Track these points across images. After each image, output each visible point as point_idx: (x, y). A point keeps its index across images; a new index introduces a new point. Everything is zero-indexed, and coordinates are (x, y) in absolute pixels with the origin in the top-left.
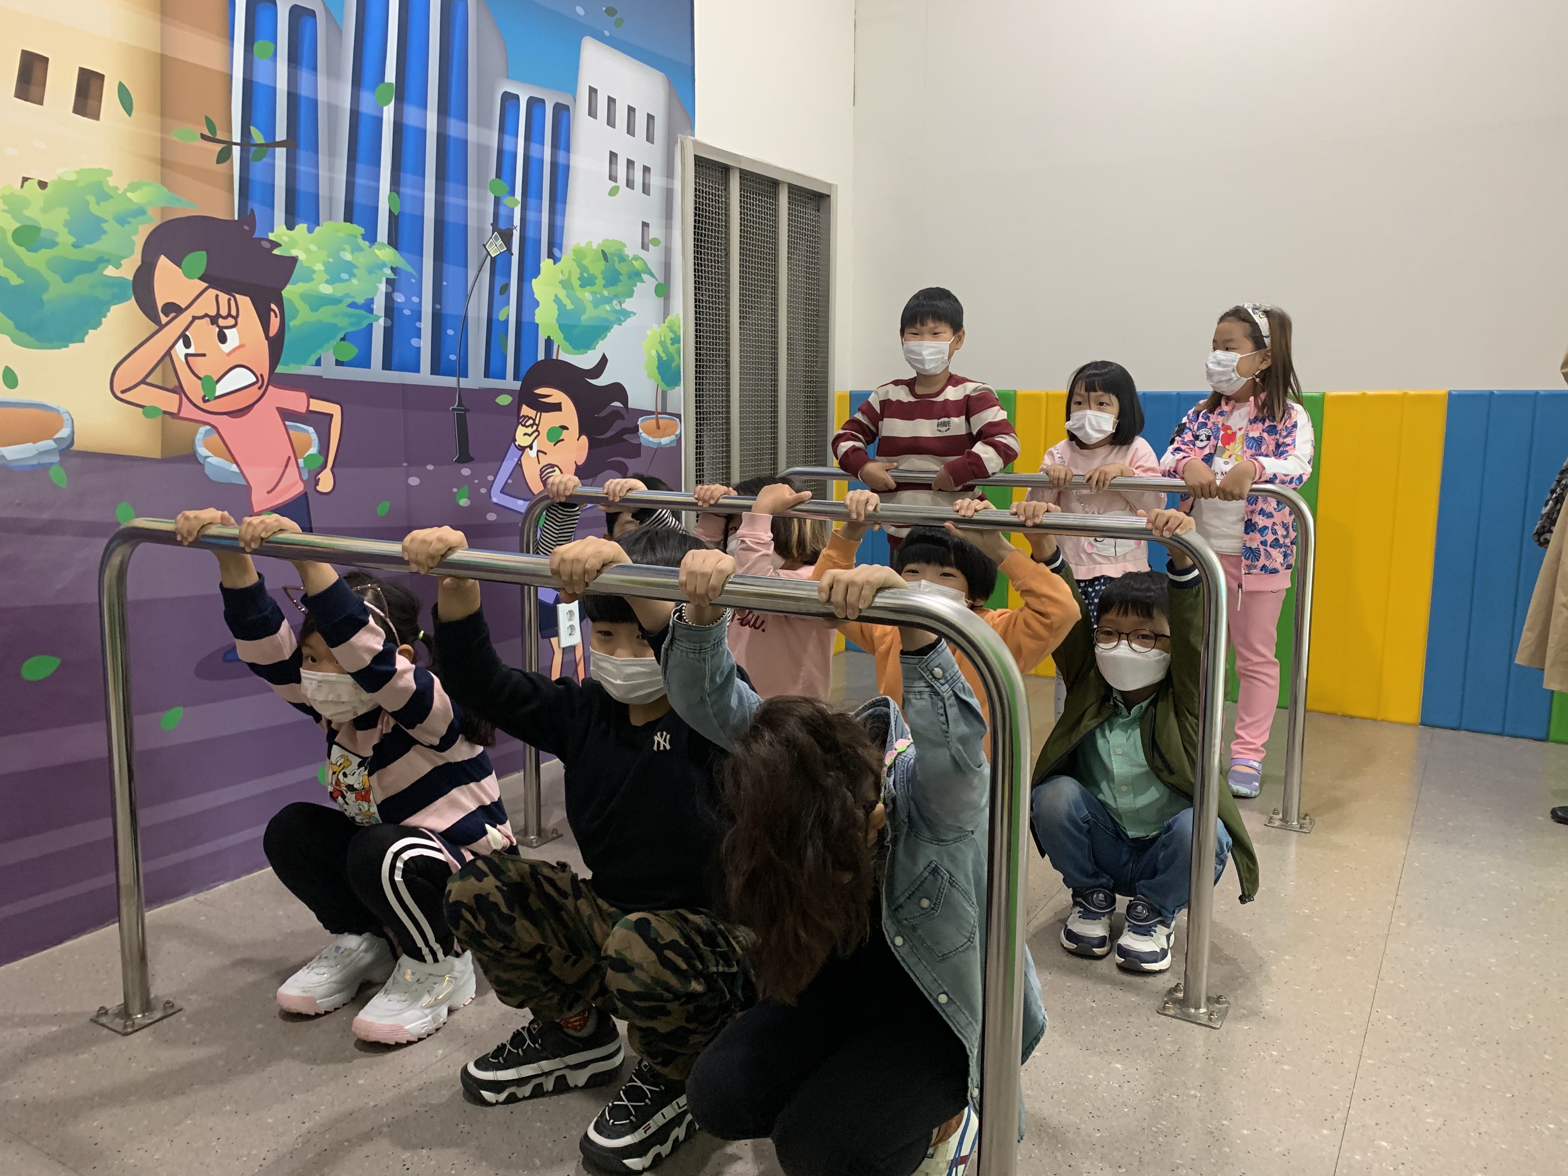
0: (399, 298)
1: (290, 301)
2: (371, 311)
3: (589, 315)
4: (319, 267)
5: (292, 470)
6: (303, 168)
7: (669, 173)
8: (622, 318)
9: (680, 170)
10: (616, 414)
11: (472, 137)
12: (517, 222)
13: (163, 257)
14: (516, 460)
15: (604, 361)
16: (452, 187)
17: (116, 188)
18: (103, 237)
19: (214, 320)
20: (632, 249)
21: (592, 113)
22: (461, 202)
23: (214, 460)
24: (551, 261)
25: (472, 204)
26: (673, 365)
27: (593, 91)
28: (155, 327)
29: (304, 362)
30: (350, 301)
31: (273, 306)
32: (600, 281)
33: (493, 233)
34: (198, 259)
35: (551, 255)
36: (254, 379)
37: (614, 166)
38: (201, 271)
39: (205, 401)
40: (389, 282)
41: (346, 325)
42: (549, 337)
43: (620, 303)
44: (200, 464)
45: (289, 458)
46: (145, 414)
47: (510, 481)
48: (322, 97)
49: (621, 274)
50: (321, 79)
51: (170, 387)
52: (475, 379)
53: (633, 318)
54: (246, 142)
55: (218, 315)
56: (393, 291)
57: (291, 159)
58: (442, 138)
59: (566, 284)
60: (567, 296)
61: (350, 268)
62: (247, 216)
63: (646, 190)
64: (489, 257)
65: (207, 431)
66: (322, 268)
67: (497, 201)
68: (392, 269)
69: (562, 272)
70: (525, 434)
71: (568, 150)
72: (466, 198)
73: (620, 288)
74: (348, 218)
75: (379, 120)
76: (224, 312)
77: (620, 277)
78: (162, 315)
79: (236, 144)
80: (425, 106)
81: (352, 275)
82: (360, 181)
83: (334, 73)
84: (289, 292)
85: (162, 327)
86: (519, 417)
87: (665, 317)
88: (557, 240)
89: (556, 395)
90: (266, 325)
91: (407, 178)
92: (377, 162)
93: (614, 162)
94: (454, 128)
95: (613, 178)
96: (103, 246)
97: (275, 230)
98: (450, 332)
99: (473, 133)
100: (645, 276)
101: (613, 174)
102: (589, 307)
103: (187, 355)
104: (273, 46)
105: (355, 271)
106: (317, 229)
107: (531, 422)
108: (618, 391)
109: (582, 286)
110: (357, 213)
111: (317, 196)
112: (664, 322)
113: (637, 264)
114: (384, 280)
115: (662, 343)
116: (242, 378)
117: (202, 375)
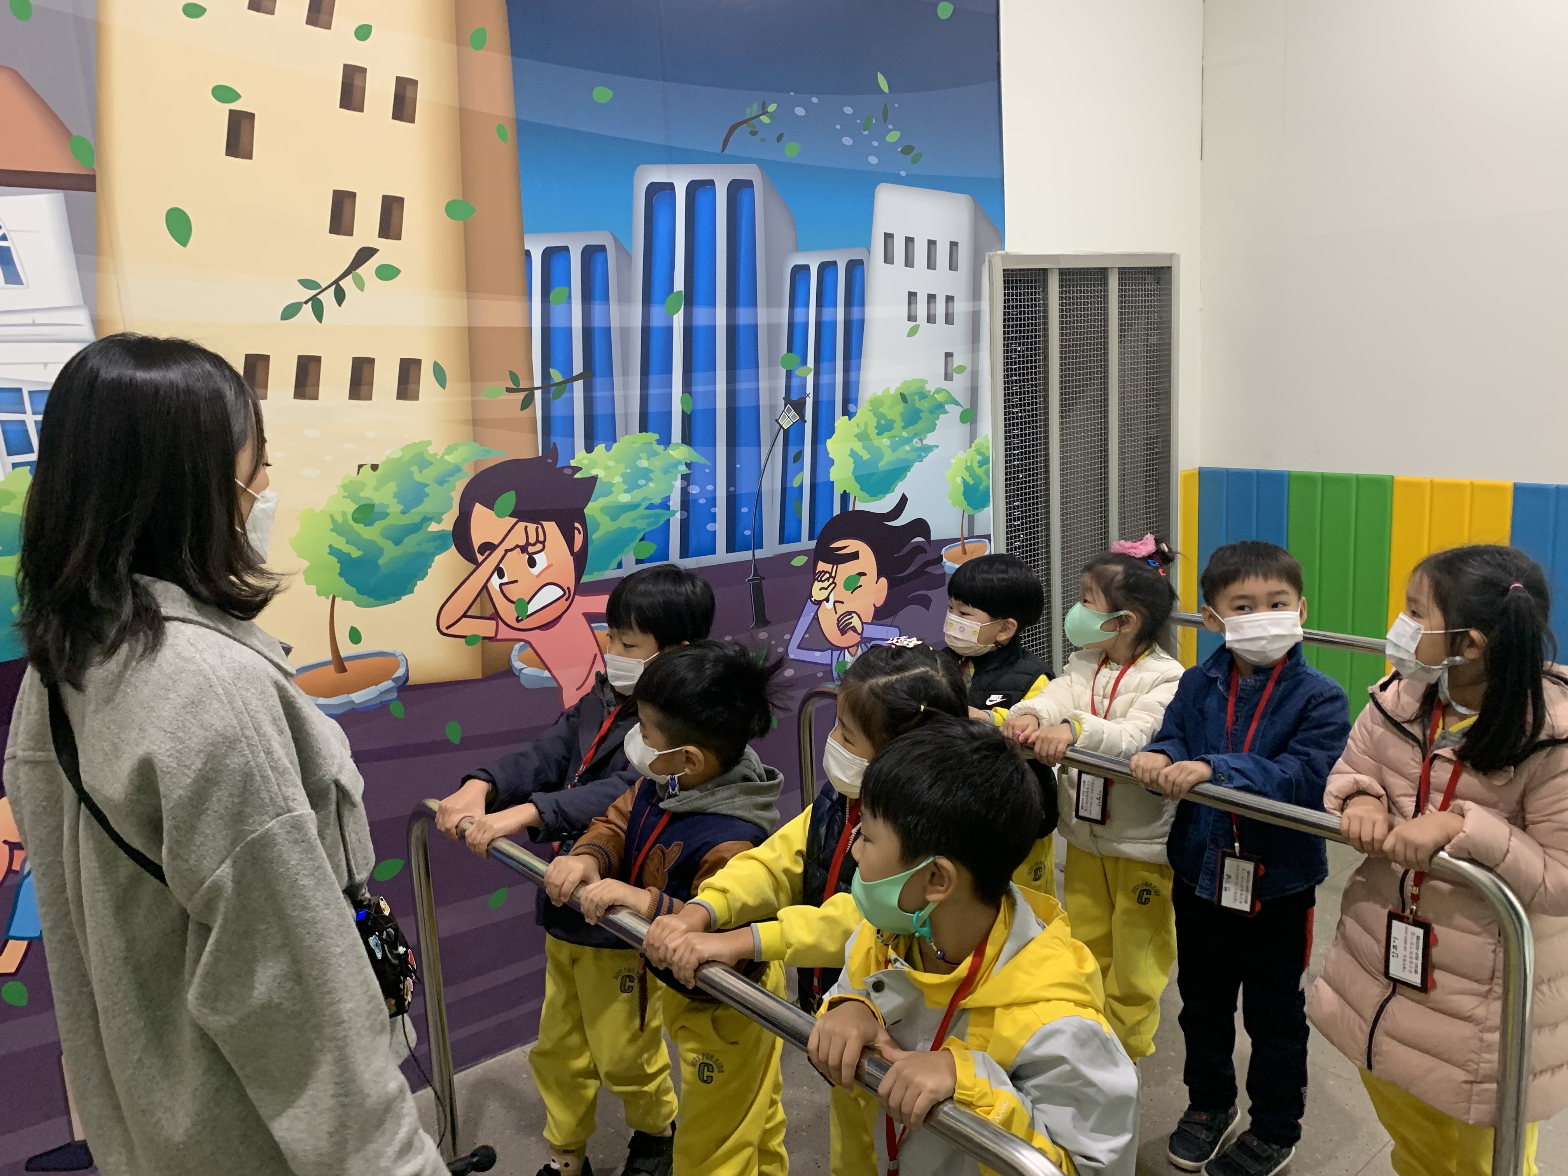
0: (694, 490)
1: (593, 517)
2: (668, 508)
3: (888, 460)
4: (618, 479)
5: (598, 665)
6: (599, 394)
7: (976, 295)
8: (923, 454)
9: (988, 288)
10: (919, 549)
11: (762, 321)
12: (810, 389)
13: (477, 504)
14: (813, 614)
15: (904, 500)
16: (743, 373)
17: (436, 454)
18: (426, 499)
19: (524, 549)
20: (934, 382)
21: (888, 259)
22: (752, 385)
23: (528, 671)
24: (846, 417)
25: (763, 384)
26: (981, 487)
27: (889, 237)
28: (474, 566)
29: (606, 569)
30: (647, 503)
31: (577, 525)
32: (899, 424)
33: (786, 406)
34: (509, 499)
35: (846, 412)
36: (561, 593)
37: (913, 306)
40: (685, 477)
41: (643, 526)
42: (845, 491)
43: (921, 440)
44: (515, 676)
45: (596, 655)
46: (466, 643)
47: (807, 636)
48: (615, 323)
49: (922, 411)
50: (614, 307)
51: (488, 615)
52: (771, 547)
53: (936, 451)
54: (547, 386)
55: (528, 544)
56: (688, 485)
57: (588, 389)
58: (732, 330)
59: (862, 437)
60: (864, 447)
61: (646, 474)
62: (550, 450)
63: (949, 319)
64: (782, 430)
66: (621, 480)
67: (789, 375)
68: (688, 465)
69: (858, 425)
70: (821, 589)
71: (862, 304)
72: (757, 379)
73: (920, 425)
74: (643, 428)
75: (670, 330)
76: (532, 540)
77: (921, 414)
78: (478, 555)
79: (538, 388)
80: (713, 304)
81: (649, 479)
82: (653, 391)
83: (625, 298)
84: (592, 509)
85: (478, 565)
86: (814, 574)
87: (972, 441)
88: (852, 396)
89: (852, 545)
90: (570, 543)
91: (698, 376)
92: (669, 370)
93: (913, 301)
94: (743, 316)
95: (911, 318)
96: (426, 508)
97: (576, 456)
98: (744, 510)
99: (763, 316)
100: (947, 407)
101: (913, 314)
102: (887, 452)
103: (501, 585)
104: (567, 289)
105: (651, 475)
106: (615, 445)
107: (827, 575)
108: (920, 526)
109: (879, 434)
110: (652, 422)
111: (613, 416)
112: (971, 447)
113: (939, 397)
114: (679, 476)
115: (969, 469)
116: (551, 593)
117: (515, 600)
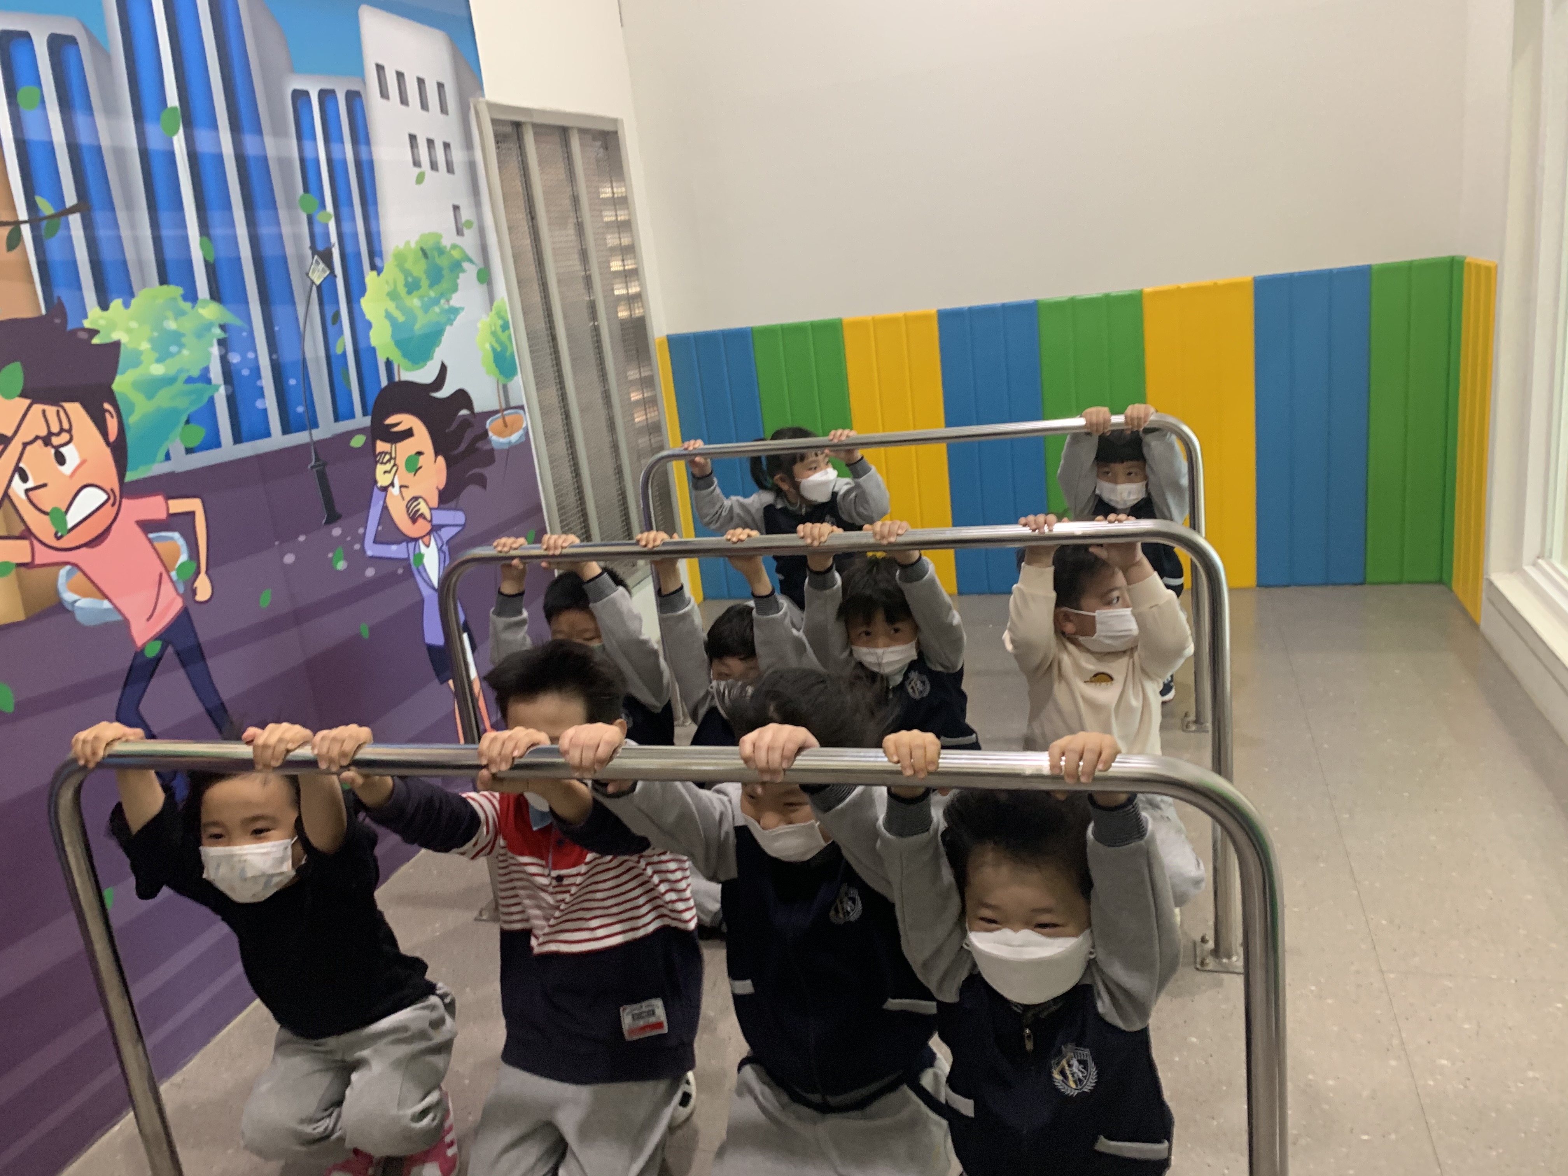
0: (235, 358)
2: (209, 381)
3: (420, 325)
4: (145, 346)
5: (167, 587)
6: (103, 233)
7: (469, 145)
8: (452, 317)
9: (479, 138)
10: (465, 421)
11: (271, 152)
12: (334, 238)
14: (381, 503)
15: (443, 369)
16: (262, 215)
19: (46, 441)
20: (449, 239)
21: (384, 94)
22: (274, 230)
23: (83, 603)
24: (374, 273)
25: (286, 230)
26: (508, 354)
27: (380, 68)
29: (153, 461)
30: (184, 376)
31: (107, 406)
32: (425, 283)
33: (313, 258)
34: (14, 373)
35: (373, 267)
36: (105, 497)
37: (415, 150)
38: (19, 386)
39: (59, 538)
40: (221, 343)
41: (187, 405)
42: (388, 359)
43: (448, 301)
44: (68, 611)
45: (161, 575)
48: (105, 142)
49: (443, 269)
50: (100, 120)
51: (16, 534)
52: (327, 427)
53: (462, 314)
54: (35, 219)
55: (50, 434)
56: (226, 353)
57: (88, 226)
58: (241, 160)
59: (393, 295)
60: (397, 308)
61: (176, 338)
62: (55, 307)
63: (450, 169)
64: (314, 286)
65: (69, 573)
66: (149, 346)
67: (310, 220)
68: (223, 327)
69: (387, 282)
70: (385, 472)
71: (368, 143)
72: (278, 223)
73: (444, 285)
74: (163, 280)
75: (171, 156)
76: (55, 429)
77: (443, 273)
79: (24, 222)
80: (215, 126)
81: (181, 346)
82: (167, 232)
83: (110, 109)
84: (121, 384)
86: (375, 456)
87: (491, 303)
88: (376, 248)
89: (404, 421)
90: (103, 430)
91: (215, 216)
92: (178, 206)
93: (414, 145)
94: (250, 144)
95: (417, 163)
97: (89, 314)
98: (292, 382)
99: (271, 147)
100: (466, 265)
101: (416, 158)
102: (419, 313)
103: (27, 491)
104: (37, 90)
105: (184, 340)
106: (134, 302)
107: (387, 457)
108: (462, 398)
109: (409, 292)
110: (171, 271)
111: (125, 263)
112: (491, 310)
113: (456, 254)
114: (215, 342)
115: (494, 334)
116: (91, 499)
117: (48, 510)
